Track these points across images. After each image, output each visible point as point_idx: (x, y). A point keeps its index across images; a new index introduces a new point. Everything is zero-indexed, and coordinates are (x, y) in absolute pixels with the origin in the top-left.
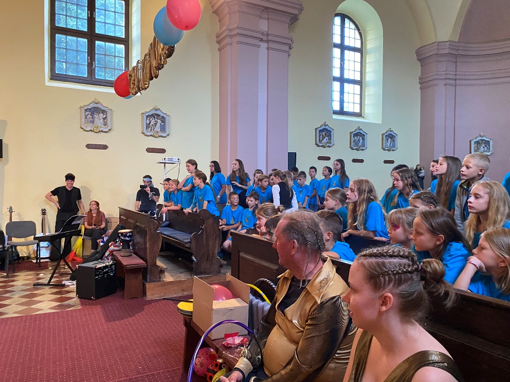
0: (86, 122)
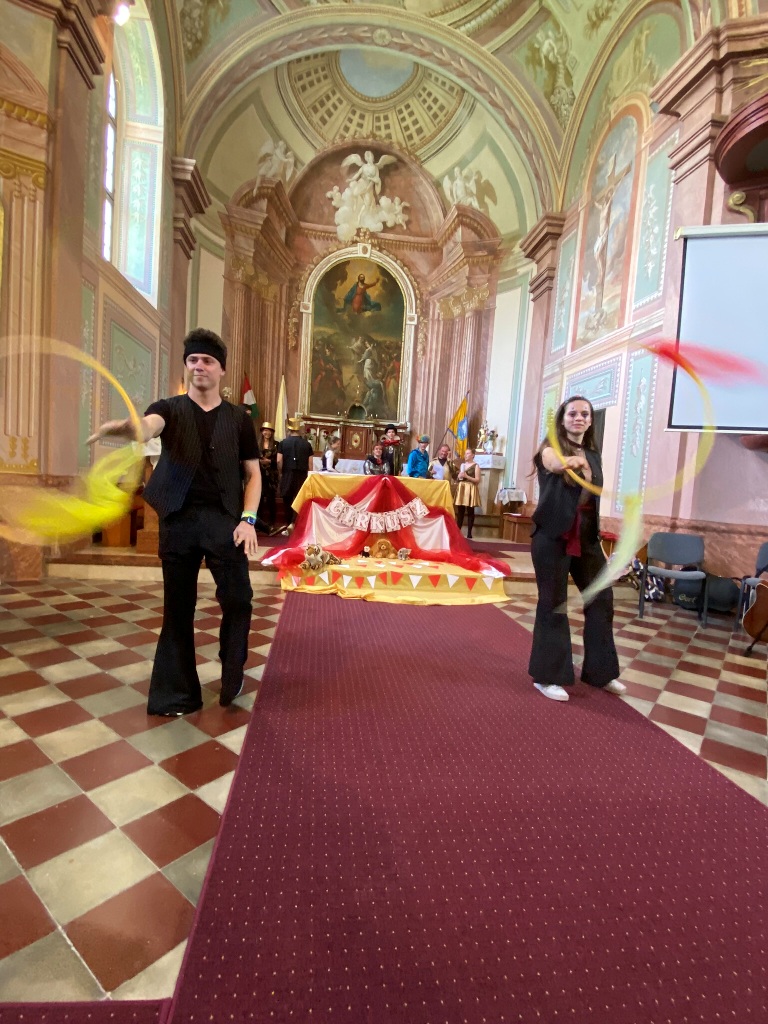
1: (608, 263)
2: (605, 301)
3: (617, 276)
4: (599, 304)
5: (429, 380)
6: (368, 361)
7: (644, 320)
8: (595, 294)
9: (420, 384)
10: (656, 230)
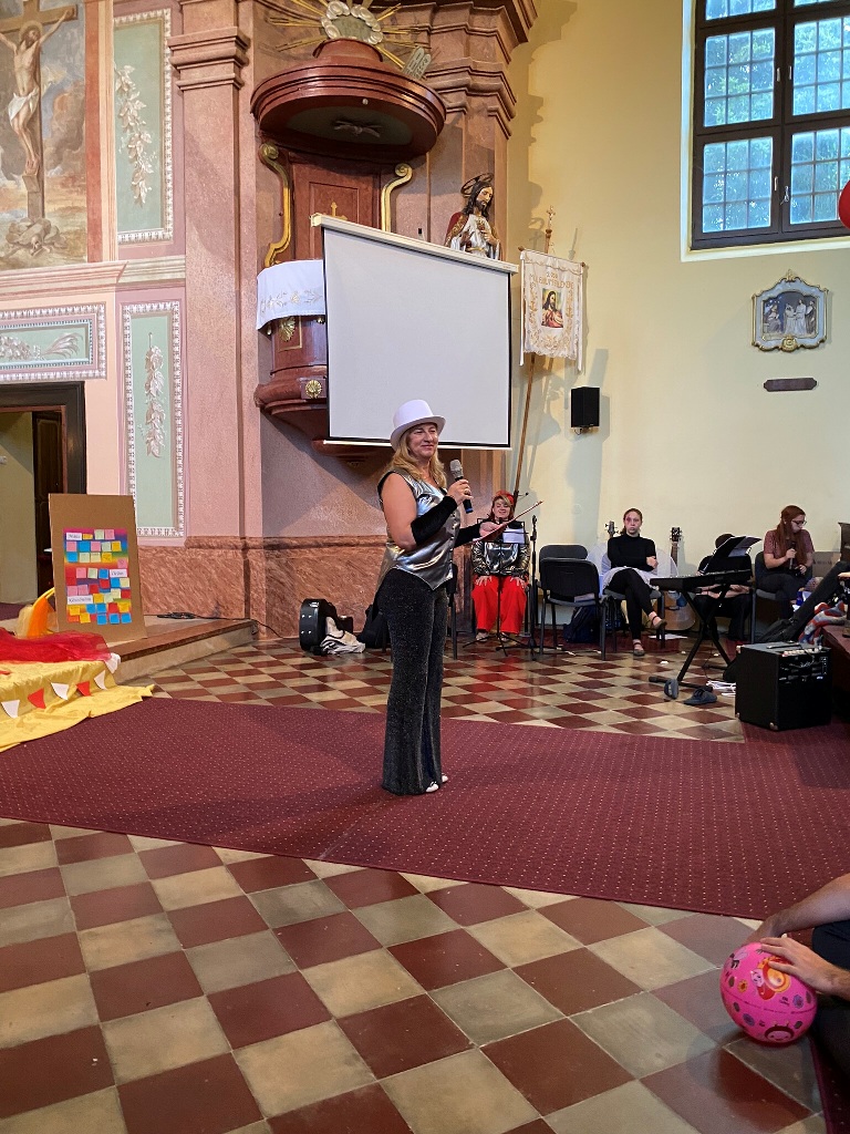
0: (766, 330)
1: (48, 150)
2: (49, 208)
3: (73, 178)
4: (37, 211)
7: (145, 263)
8: (24, 190)
10: (147, 136)
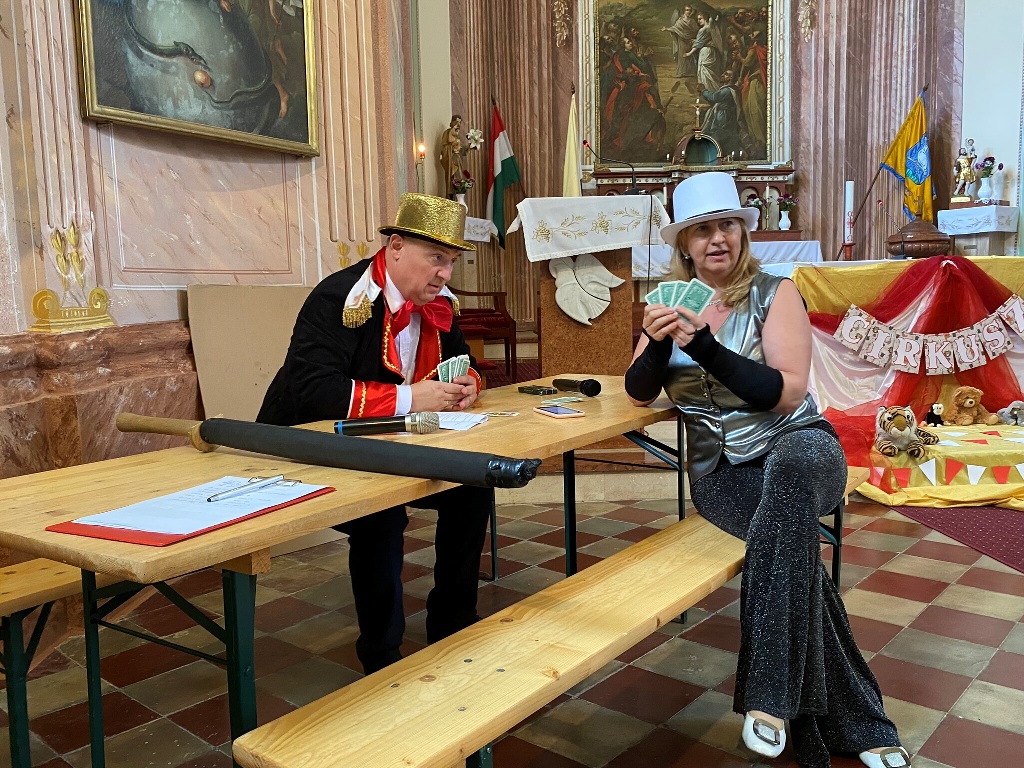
5: (826, 74)
6: (705, 51)
9: (809, 85)
